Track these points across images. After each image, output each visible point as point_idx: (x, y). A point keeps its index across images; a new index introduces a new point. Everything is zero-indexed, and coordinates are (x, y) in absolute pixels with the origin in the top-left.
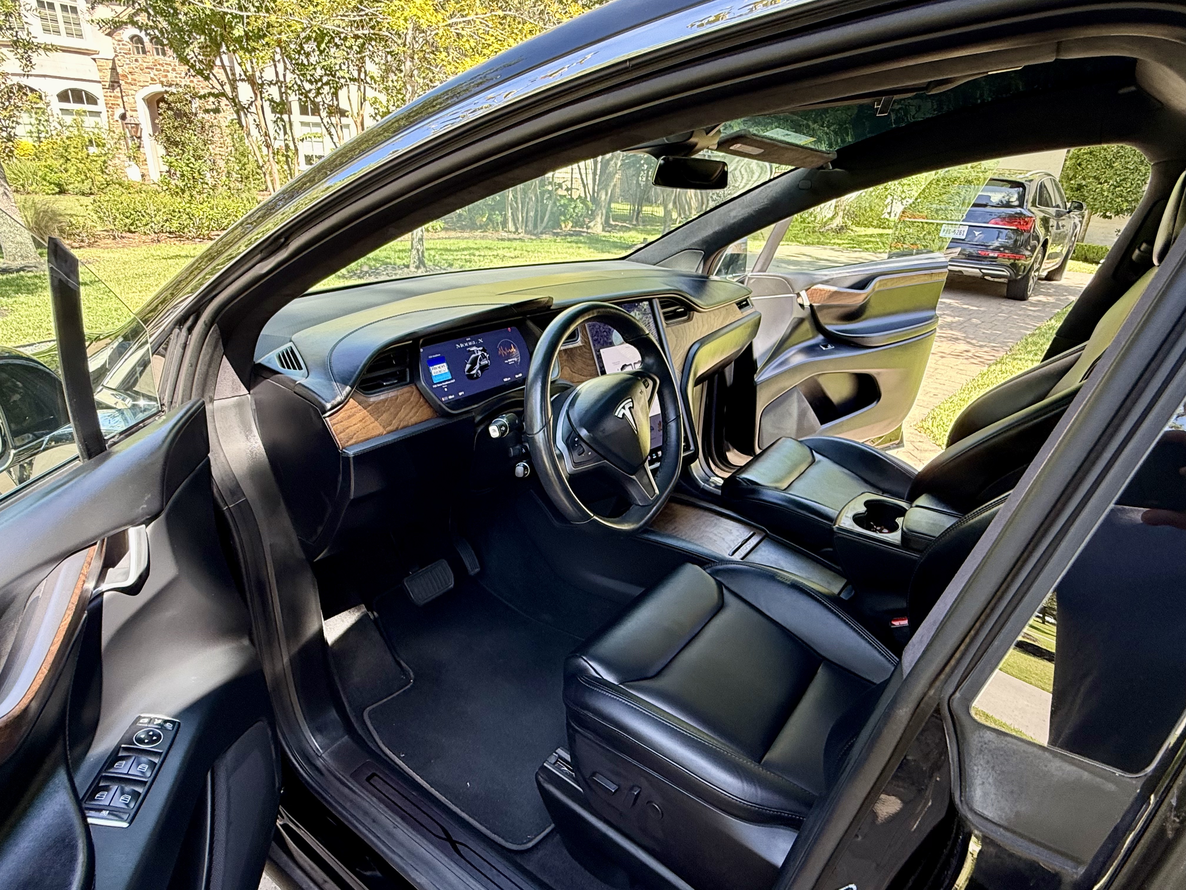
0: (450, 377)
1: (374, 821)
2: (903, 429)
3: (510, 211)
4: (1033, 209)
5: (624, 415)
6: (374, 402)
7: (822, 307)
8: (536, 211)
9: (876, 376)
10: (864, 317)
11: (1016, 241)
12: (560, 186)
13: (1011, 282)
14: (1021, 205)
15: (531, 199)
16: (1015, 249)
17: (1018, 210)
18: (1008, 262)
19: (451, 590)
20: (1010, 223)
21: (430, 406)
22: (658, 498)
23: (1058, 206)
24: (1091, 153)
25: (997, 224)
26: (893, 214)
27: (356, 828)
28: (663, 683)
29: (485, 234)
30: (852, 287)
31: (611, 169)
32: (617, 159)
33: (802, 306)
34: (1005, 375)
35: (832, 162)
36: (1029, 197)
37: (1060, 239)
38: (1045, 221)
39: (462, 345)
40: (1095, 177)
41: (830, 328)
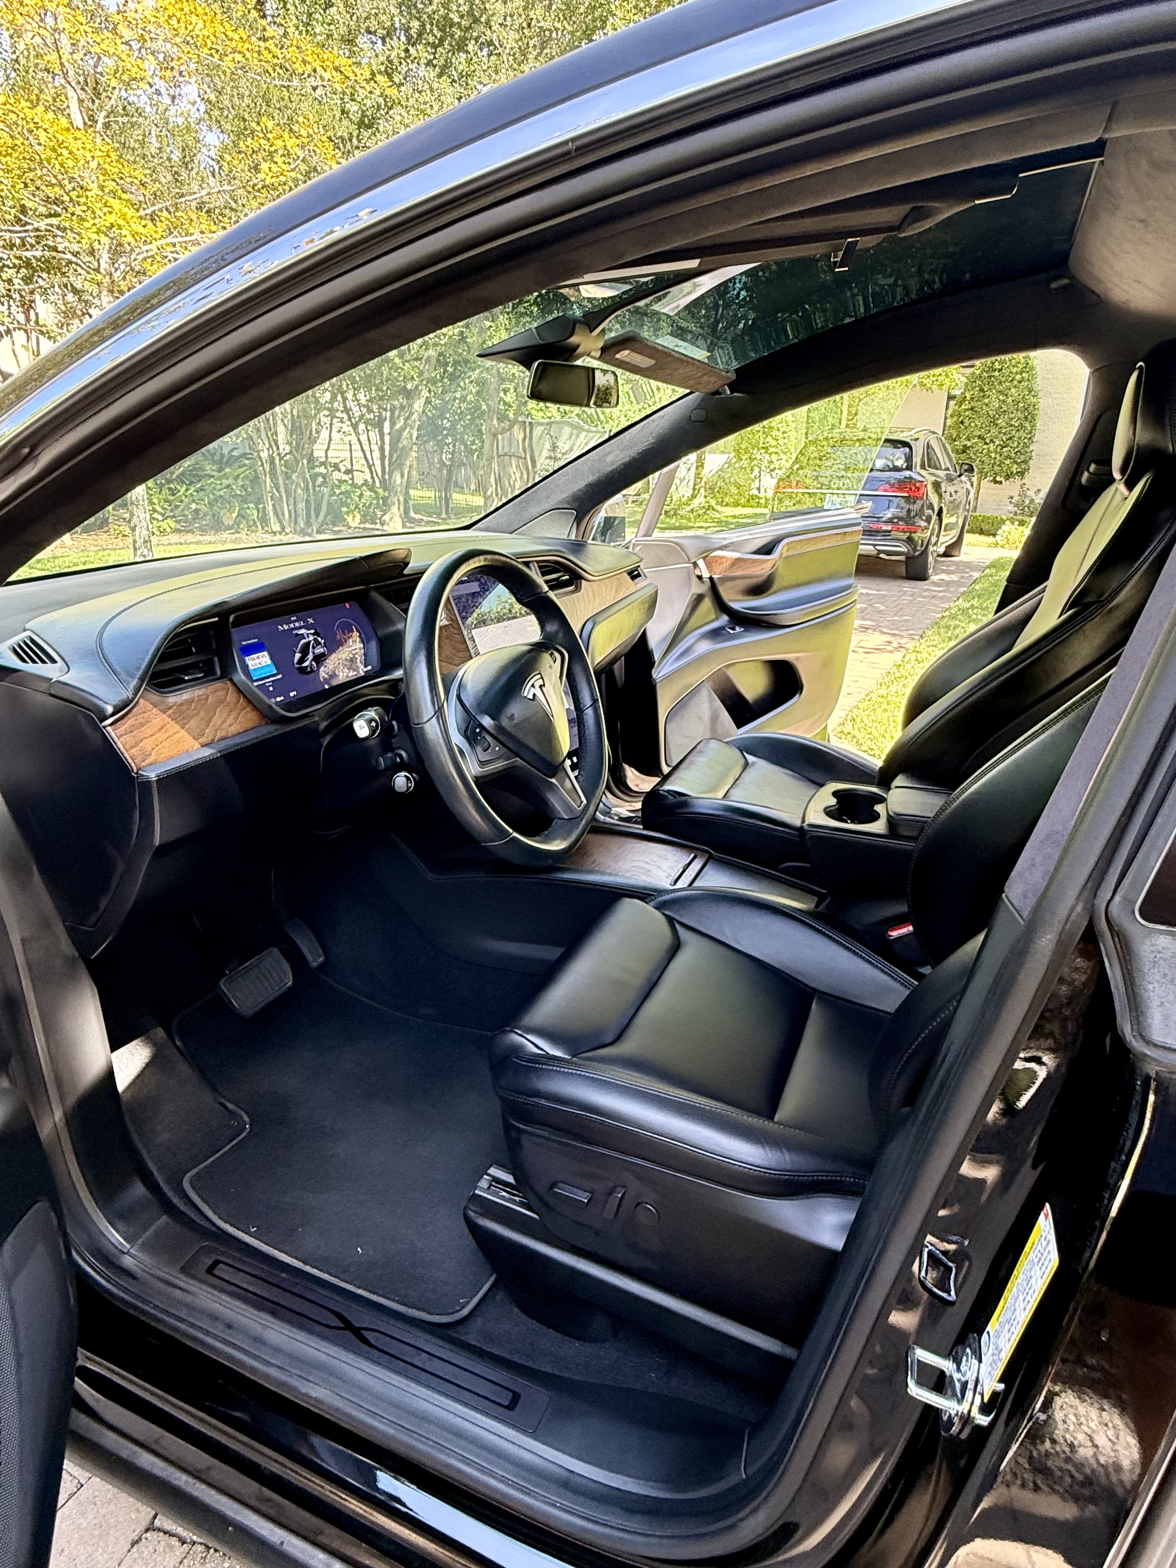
0: (275, 672)
1: (229, 1326)
2: (829, 730)
3: (270, 503)
4: (923, 472)
5: (534, 695)
6: (175, 703)
7: (724, 580)
8: (307, 501)
9: (795, 662)
10: (772, 590)
11: (909, 511)
12: (336, 467)
13: (910, 559)
14: (909, 468)
15: (298, 484)
16: (909, 519)
17: (907, 473)
18: (904, 536)
19: (290, 989)
20: (900, 489)
21: (255, 708)
22: (587, 807)
23: (947, 469)
24: (972, 409)
25: (885, 491)
26: (762, 490)
27: (202, 1343)
28: (628, 1047)
29: (238, 535)
30: (758, 552)
31: (405, 442)
32: (412, 428)
33: (700, 578)
34: (922, 665)
35: (729, 385)
36: (917, 460)
37: (955, 506)
38: (937, 486)
39: (286, 627)
40: (979, 437)
41: (736, 606)
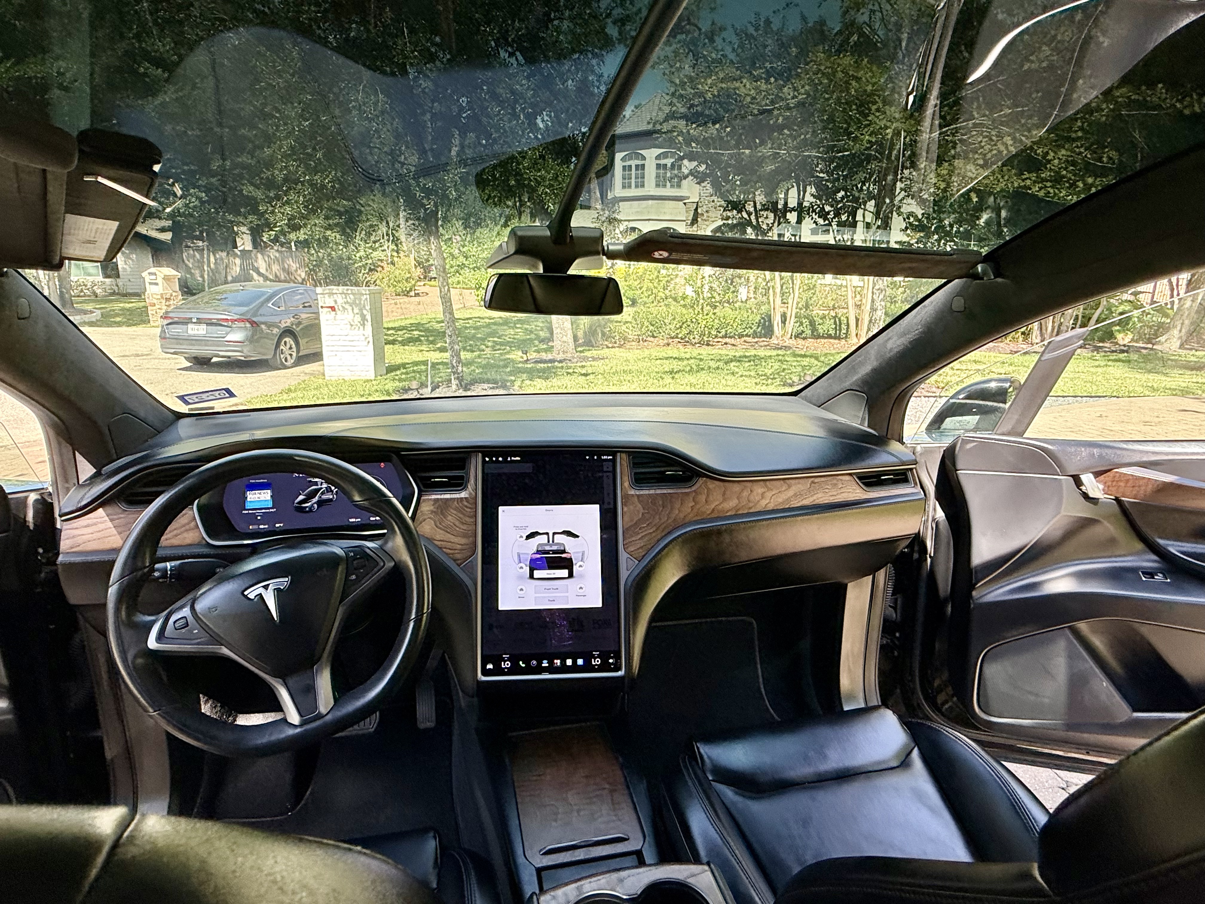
0: (270, 505)
5: (259, 595)
7: (1144, 507)
